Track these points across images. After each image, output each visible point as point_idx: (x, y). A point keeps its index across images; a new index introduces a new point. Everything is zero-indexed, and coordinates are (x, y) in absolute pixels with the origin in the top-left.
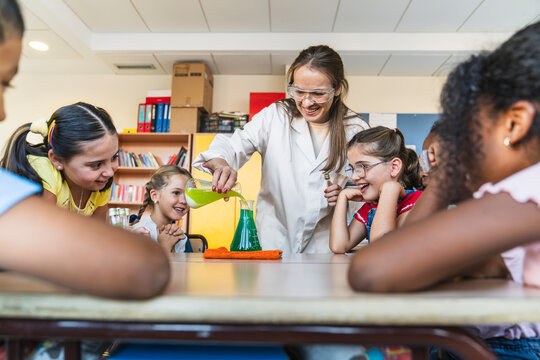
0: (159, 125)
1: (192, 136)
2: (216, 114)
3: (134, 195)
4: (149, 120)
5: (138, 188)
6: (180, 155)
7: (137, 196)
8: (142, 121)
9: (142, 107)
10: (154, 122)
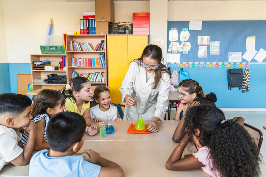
0: (90, 29)
1: (107, 36)
2: (117, 24)
3: (82, 62)
4: (85, 28)
5: (83, 59)
6: (102, 44)
7: (83, 63)
8: (82, 28)
9: (82, 21)
10: (88, 29)
